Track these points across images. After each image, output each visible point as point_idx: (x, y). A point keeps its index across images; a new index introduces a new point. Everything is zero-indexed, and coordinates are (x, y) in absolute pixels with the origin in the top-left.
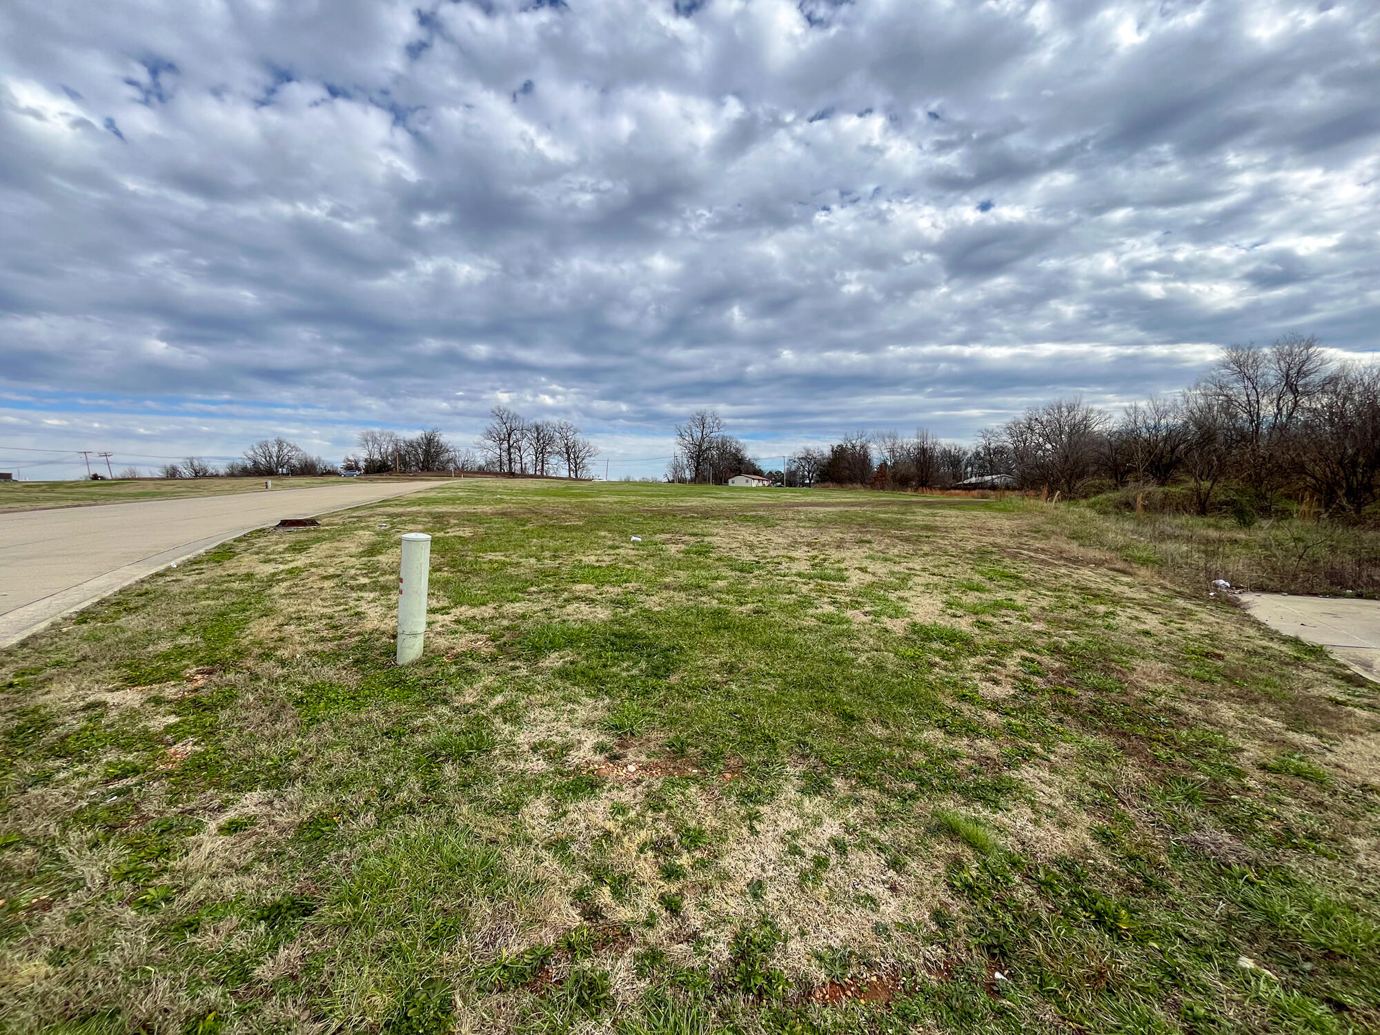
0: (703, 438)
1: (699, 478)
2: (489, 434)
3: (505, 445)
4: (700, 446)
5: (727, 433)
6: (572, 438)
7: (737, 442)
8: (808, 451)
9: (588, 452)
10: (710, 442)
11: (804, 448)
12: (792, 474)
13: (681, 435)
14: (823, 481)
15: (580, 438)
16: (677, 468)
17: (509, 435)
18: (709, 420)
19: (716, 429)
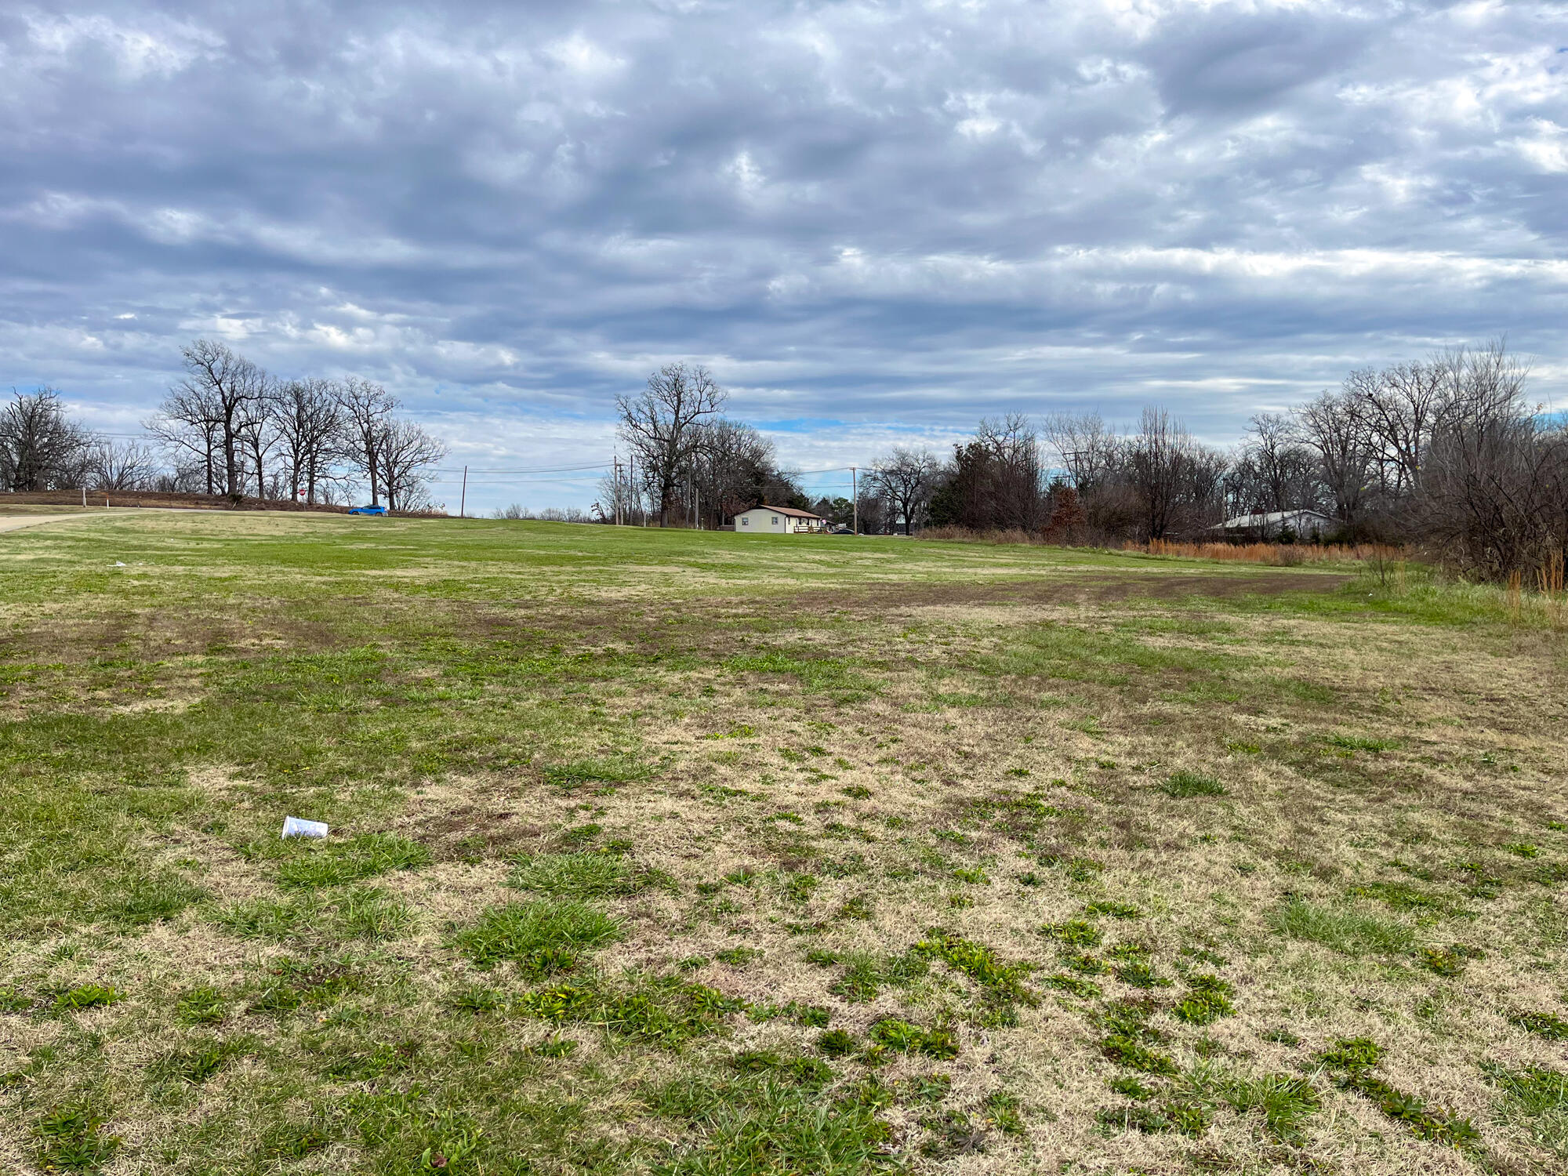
0: (678, 426)
1: (670, 514)
2: (182, 409)
3: (219, 434)
4: (672, 442)
5: (731, 417)
6: (381, 420)
7: (753, 437)
8: (903, 457)
9: (419, 451)
10: (695, 435)
11: (897, 451)
12: (868, 505)
13: (629, 418)
14: (941, 522)
15: (401, 421)
16: (621, 490)
17: (229, 410)
18: (690, 389)
19: (706, 406)
